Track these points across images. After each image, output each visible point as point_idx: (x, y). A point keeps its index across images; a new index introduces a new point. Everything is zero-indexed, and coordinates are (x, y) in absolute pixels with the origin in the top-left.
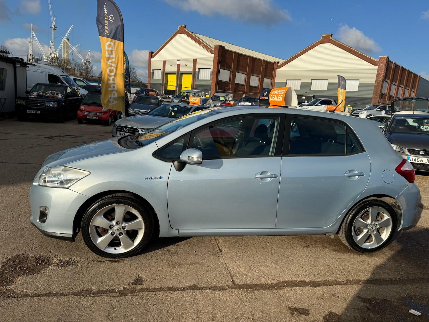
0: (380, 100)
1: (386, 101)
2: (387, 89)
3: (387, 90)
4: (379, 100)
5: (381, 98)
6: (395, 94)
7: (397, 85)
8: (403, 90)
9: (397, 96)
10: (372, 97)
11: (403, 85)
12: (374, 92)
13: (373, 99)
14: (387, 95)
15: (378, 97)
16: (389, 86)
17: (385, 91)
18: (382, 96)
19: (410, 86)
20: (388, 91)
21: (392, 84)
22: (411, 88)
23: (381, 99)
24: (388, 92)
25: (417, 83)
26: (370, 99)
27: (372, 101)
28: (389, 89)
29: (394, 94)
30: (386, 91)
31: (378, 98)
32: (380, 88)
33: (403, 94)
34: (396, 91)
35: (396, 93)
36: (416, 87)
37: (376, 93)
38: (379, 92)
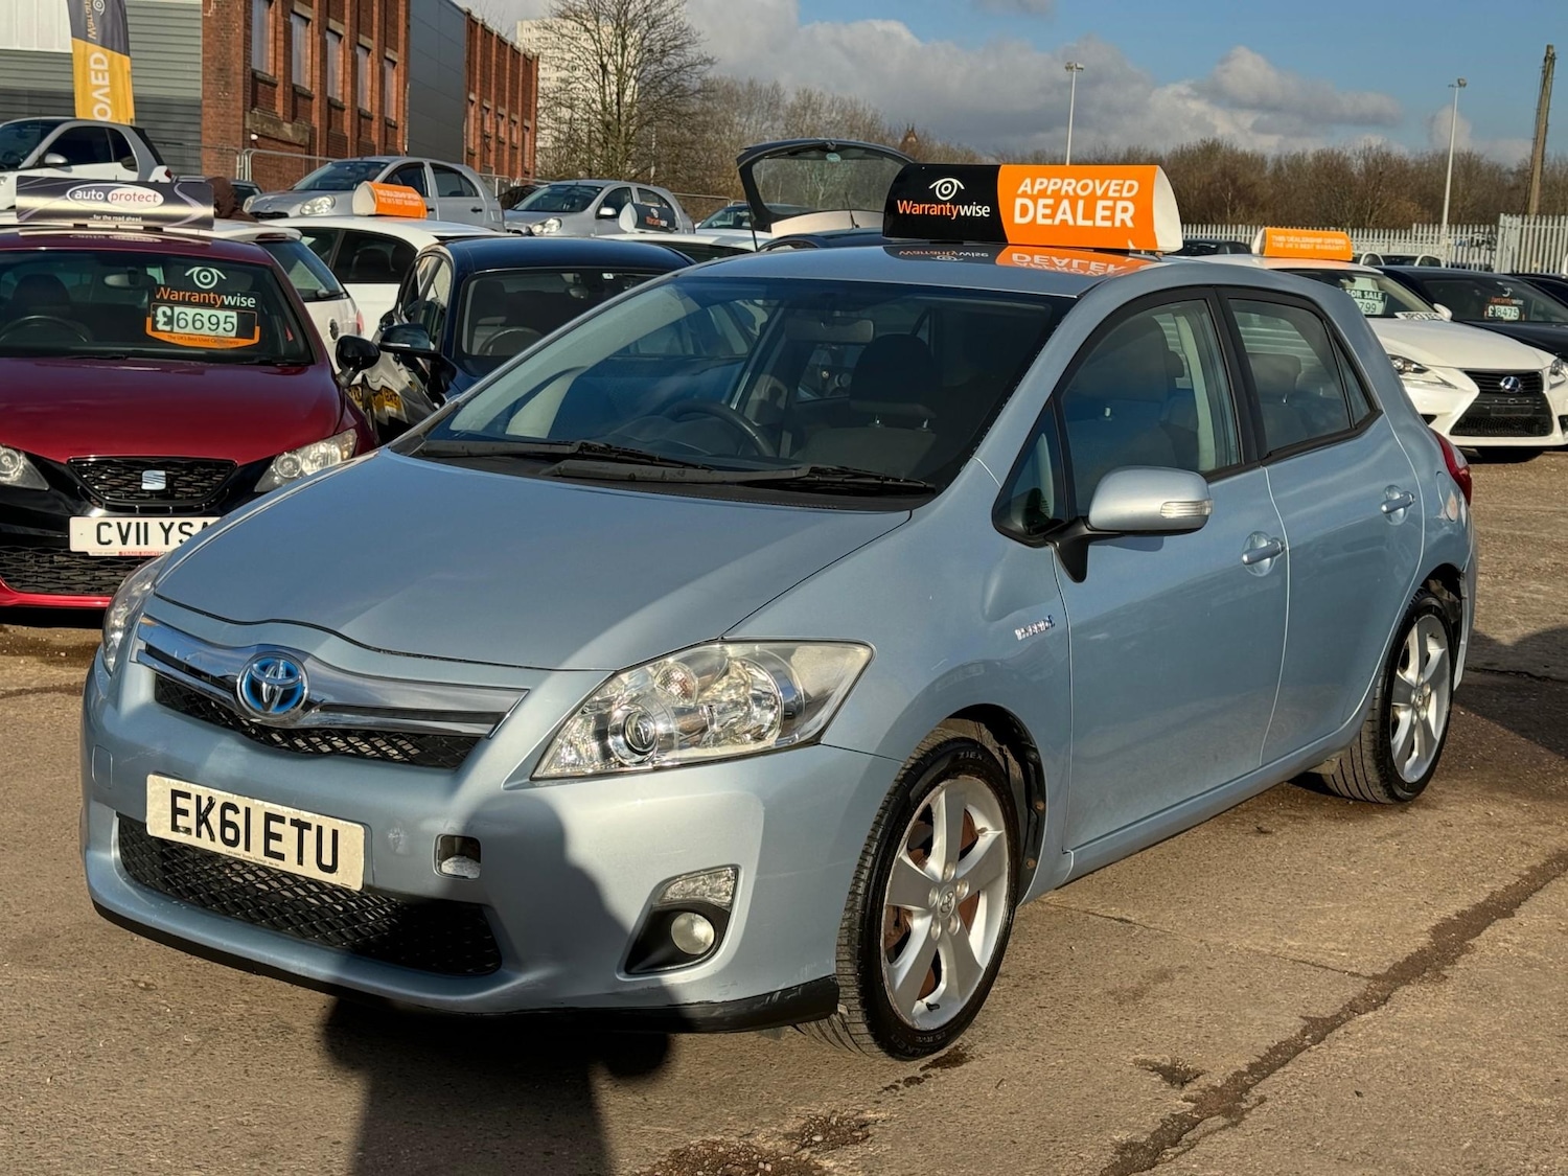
0: (247, 114)
1: (278, 124)
2: (271, 46)
3: (271, 54)
4: (244, 117)
5: (253, 106)
6: (317, 80)
7: (316, 22)
8: (349, 52)
9: (326, 93)
10: (199, 94)
11: (340, 19)
12: (205, 67)
13: (211, 111)
14: (281, 84)
15: (237, 97)
16: (281, 28)
17: (266, 61)
18: (257, 88)
19: (375, 29)
20: (281, 58)
21: (292, 15)
22: (379, 39)
23: (255, 111)
24: (280, 65)
25: (402, 13)
26: (192, 110)
27: (207, 122)
28: (281, 44)
29: (308, 79)
30: (271, 61)
31: (241, 104)
32: (241, 41)
33: (348, 79)
34: (317, 59)
35: (317, 73)
36: (402, 35)
37: (216, 68)
38: (239, 66)
